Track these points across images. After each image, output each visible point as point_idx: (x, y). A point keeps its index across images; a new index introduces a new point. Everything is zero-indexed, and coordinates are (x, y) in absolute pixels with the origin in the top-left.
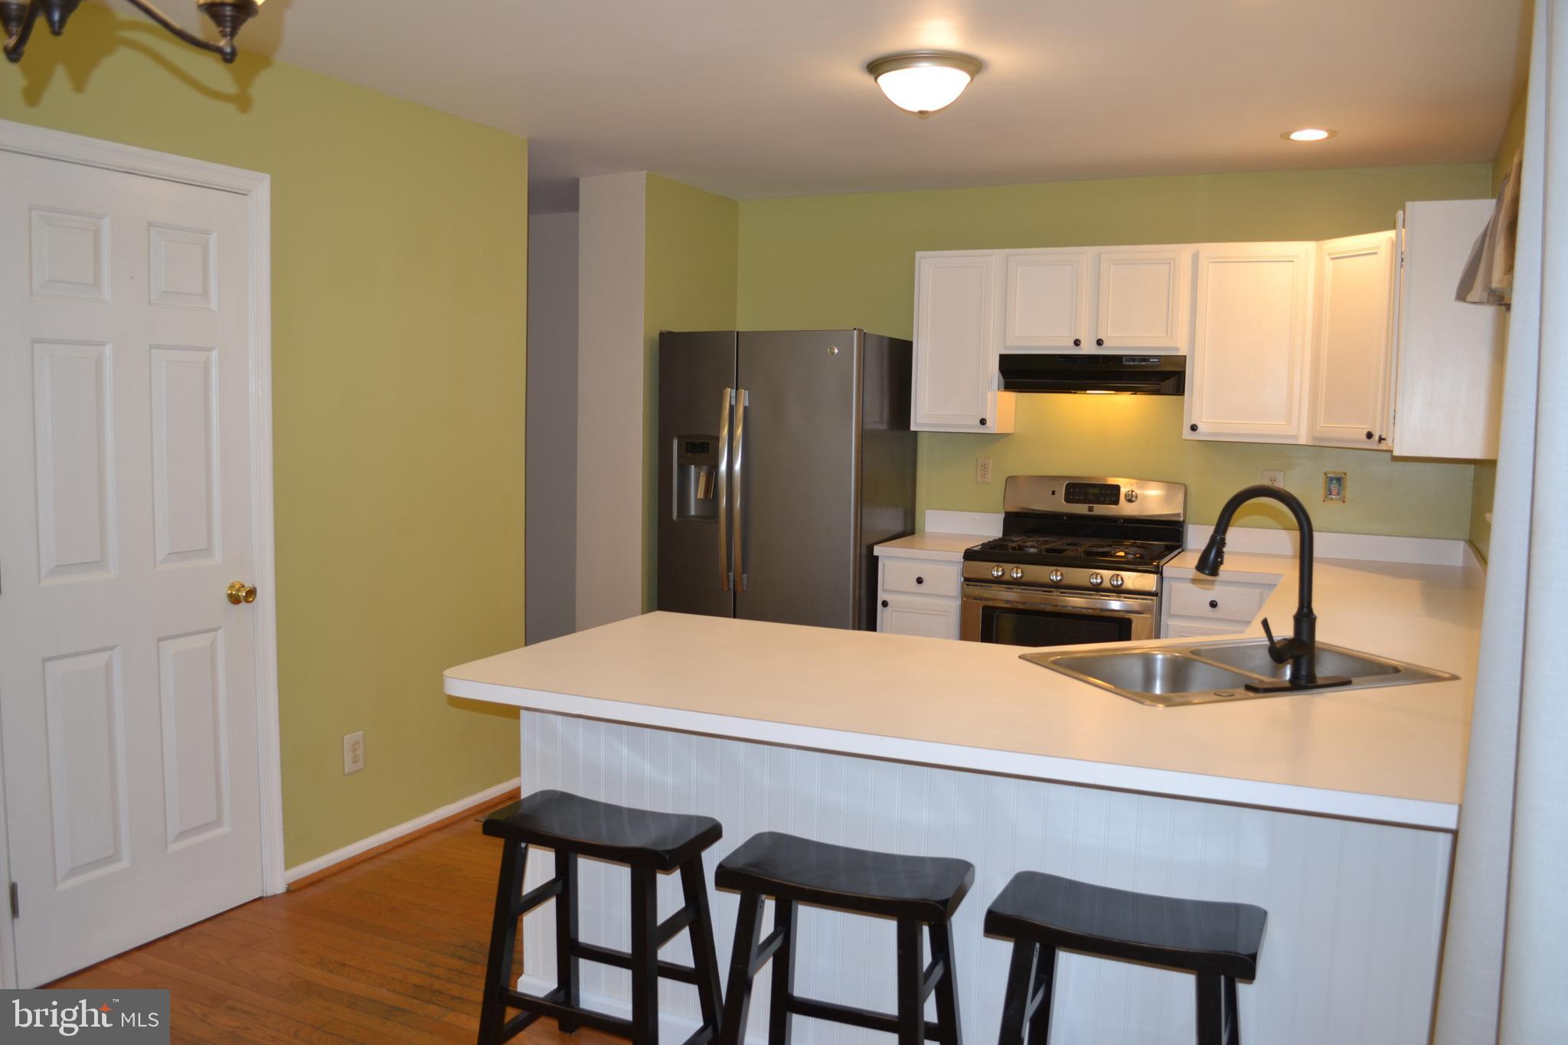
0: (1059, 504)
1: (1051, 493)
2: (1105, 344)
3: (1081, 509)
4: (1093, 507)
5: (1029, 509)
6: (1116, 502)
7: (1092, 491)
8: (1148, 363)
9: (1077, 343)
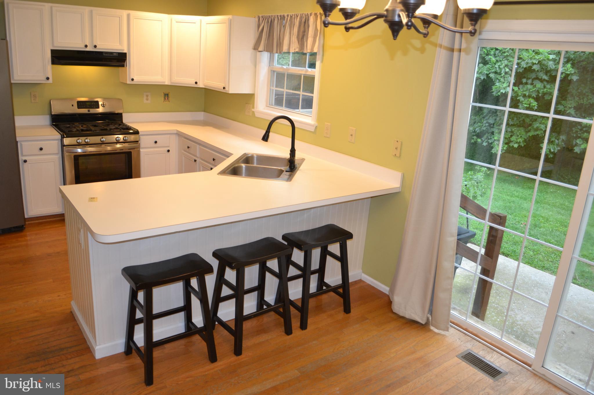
0: (76, 110)
1: (72, 106)
2: (97, 47)
3: (84, 111)
4: (90, 110)
5: (65, 113)
6: (98, 107)
7: (88, 104)
8: (113, 55)
9: (86, 46)
